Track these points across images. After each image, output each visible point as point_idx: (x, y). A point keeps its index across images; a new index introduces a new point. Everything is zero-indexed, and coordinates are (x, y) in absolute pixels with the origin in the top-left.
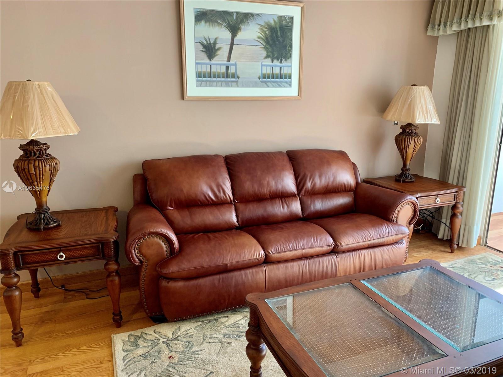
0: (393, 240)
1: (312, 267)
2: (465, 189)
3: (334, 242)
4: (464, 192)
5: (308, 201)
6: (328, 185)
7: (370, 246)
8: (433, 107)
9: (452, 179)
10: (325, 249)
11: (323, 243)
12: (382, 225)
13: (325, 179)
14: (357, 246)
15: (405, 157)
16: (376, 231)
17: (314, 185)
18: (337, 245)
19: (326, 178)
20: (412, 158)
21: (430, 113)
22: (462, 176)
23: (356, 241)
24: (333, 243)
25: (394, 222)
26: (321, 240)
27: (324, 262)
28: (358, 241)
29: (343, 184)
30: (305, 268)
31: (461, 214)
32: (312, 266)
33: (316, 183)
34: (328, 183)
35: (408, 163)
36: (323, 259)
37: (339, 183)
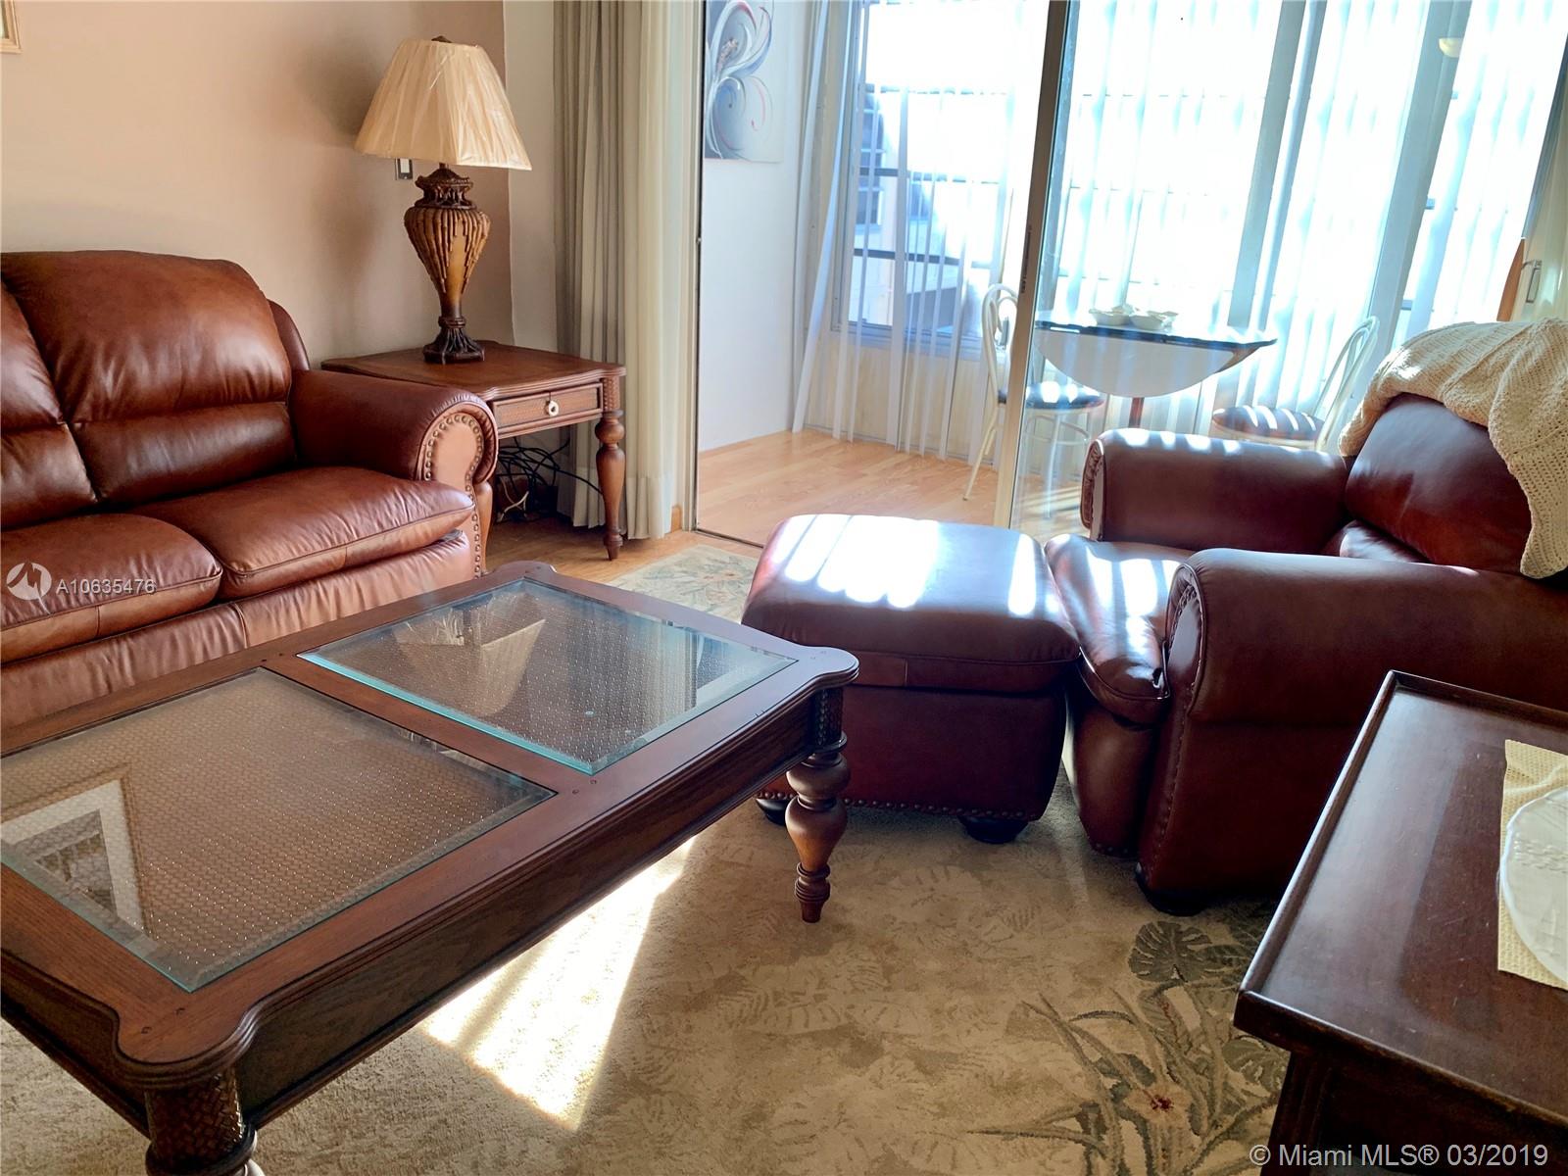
0: (426, 534)
1: (147, 661)
2: (623, 371)
3: (222, 565)
4: (623, 380)
5: (110, 440)
6: (184, 381)
7: (350, 563)
8: (505, 117)
9: (589, 345)
10: (189, 593)
11: (178, 574)
12: (384, 491)
13: (170, 360)
14: (307, 569)
15: (443, 281)
16: (368, 511)
17: (130, 381)
18: (234, 574)
19: (171, 353)
20: (465, 282)
21: (498, 135)
22: (613, 335)
23: (299, 551)
24: (218, 569)
25: (423, 479)
26: (167, 564)
27: (193, 639)
28: (306, 550)
29: (243, 374)
30: (117, 670)
31: (623, 444)
32: (147, 656)
33: (134, 374)
34: (185, 371)
35: (456, 299)
36: (188, 629)
37: (226, 368)
